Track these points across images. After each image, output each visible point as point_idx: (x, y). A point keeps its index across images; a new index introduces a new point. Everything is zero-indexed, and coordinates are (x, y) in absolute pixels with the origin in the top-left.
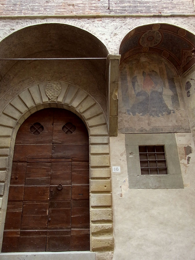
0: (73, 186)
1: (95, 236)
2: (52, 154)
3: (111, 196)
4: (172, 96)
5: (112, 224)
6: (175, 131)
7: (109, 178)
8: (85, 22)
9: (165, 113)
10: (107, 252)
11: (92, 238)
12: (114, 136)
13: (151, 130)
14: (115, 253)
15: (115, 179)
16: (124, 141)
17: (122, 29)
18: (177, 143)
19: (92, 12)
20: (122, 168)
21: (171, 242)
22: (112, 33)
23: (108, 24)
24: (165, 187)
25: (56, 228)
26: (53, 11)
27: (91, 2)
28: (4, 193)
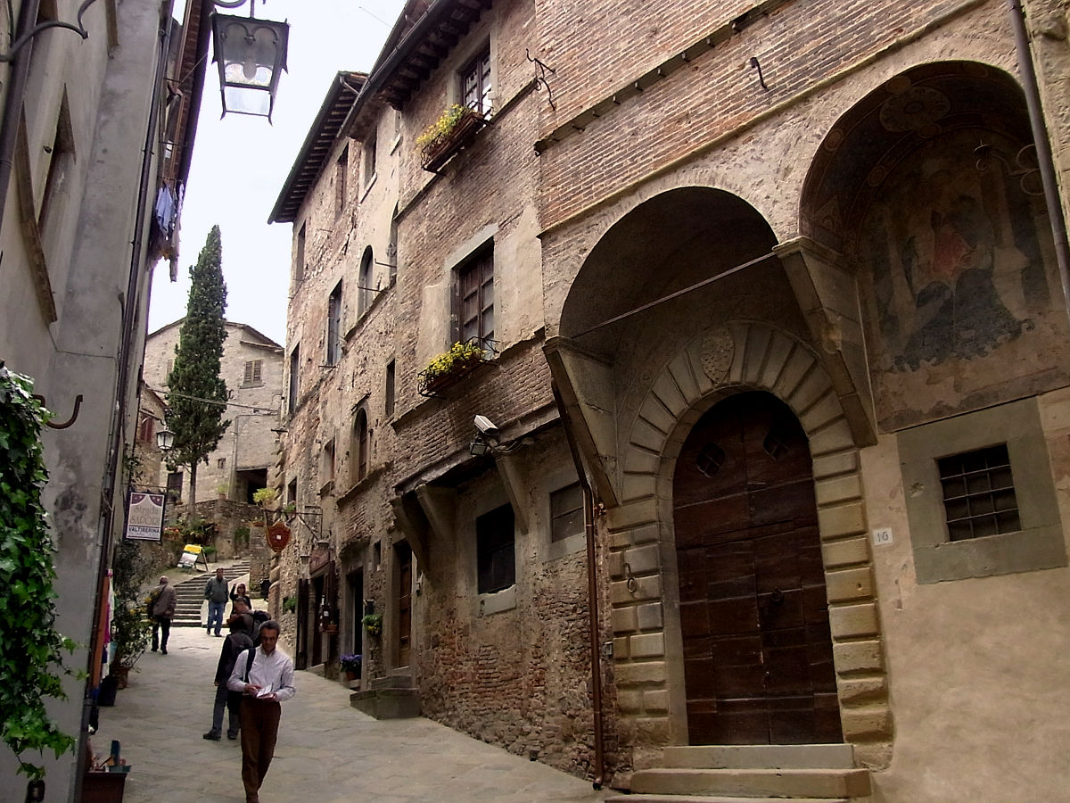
0: (805, 590)
1: (851, 708)
2: (751, 516)
3: (876, 610)
4: (1023, 270)
5: (885, 679)
6: (1038, 391)
7: (866, 562)
8: (717, 163)
9: (1004, 336)
10: (878, 745)
11: (845, 712)
12: (870, 445)
13: (964, 406)
14: (896, 745)
15: (882, 563)
16: (897, 453)
17: (802, 145)
18: (1046, 429)
19: (730, 119)
20: (896, 531)
21: (1033, 720)
22: (778, 172)
23: (766, 143)
24: (1013, 569)
25: (783, 694)
26: (649, 158)
27: (724, 84)
28: (663, 622)
